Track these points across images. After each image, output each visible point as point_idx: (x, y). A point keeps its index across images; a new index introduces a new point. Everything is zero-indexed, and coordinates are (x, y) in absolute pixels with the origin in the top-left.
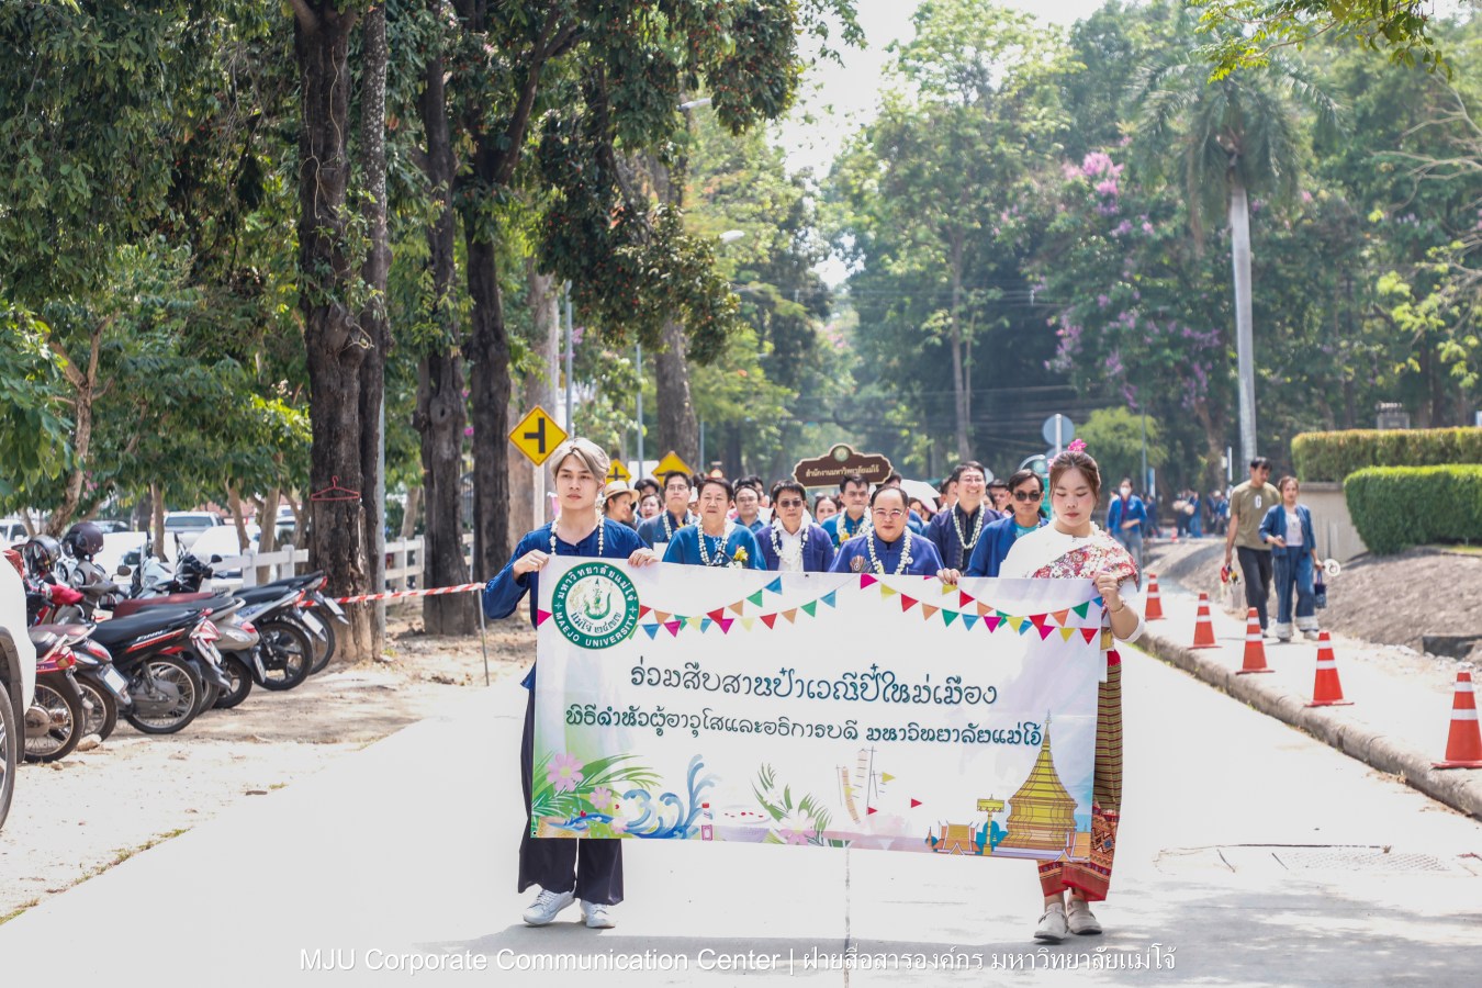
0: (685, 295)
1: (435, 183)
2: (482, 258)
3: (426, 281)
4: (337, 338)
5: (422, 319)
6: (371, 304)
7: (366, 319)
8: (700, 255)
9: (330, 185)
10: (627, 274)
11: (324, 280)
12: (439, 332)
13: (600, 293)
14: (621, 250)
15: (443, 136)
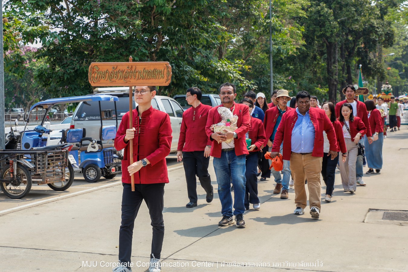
0: (379, 72)
1: (343, 60)
2: (349, 68)
3: (341, 72)
4: (332, 82)
5: (341, 77)
6: (336, 78)
7: (335, 80)
8: (381, 66)
9: (331, 64)
10: (370, 69)
11: (330, 76)
12: (343, 79)
13: (366, 72)
14: (369, 66)
15: (343, 52)
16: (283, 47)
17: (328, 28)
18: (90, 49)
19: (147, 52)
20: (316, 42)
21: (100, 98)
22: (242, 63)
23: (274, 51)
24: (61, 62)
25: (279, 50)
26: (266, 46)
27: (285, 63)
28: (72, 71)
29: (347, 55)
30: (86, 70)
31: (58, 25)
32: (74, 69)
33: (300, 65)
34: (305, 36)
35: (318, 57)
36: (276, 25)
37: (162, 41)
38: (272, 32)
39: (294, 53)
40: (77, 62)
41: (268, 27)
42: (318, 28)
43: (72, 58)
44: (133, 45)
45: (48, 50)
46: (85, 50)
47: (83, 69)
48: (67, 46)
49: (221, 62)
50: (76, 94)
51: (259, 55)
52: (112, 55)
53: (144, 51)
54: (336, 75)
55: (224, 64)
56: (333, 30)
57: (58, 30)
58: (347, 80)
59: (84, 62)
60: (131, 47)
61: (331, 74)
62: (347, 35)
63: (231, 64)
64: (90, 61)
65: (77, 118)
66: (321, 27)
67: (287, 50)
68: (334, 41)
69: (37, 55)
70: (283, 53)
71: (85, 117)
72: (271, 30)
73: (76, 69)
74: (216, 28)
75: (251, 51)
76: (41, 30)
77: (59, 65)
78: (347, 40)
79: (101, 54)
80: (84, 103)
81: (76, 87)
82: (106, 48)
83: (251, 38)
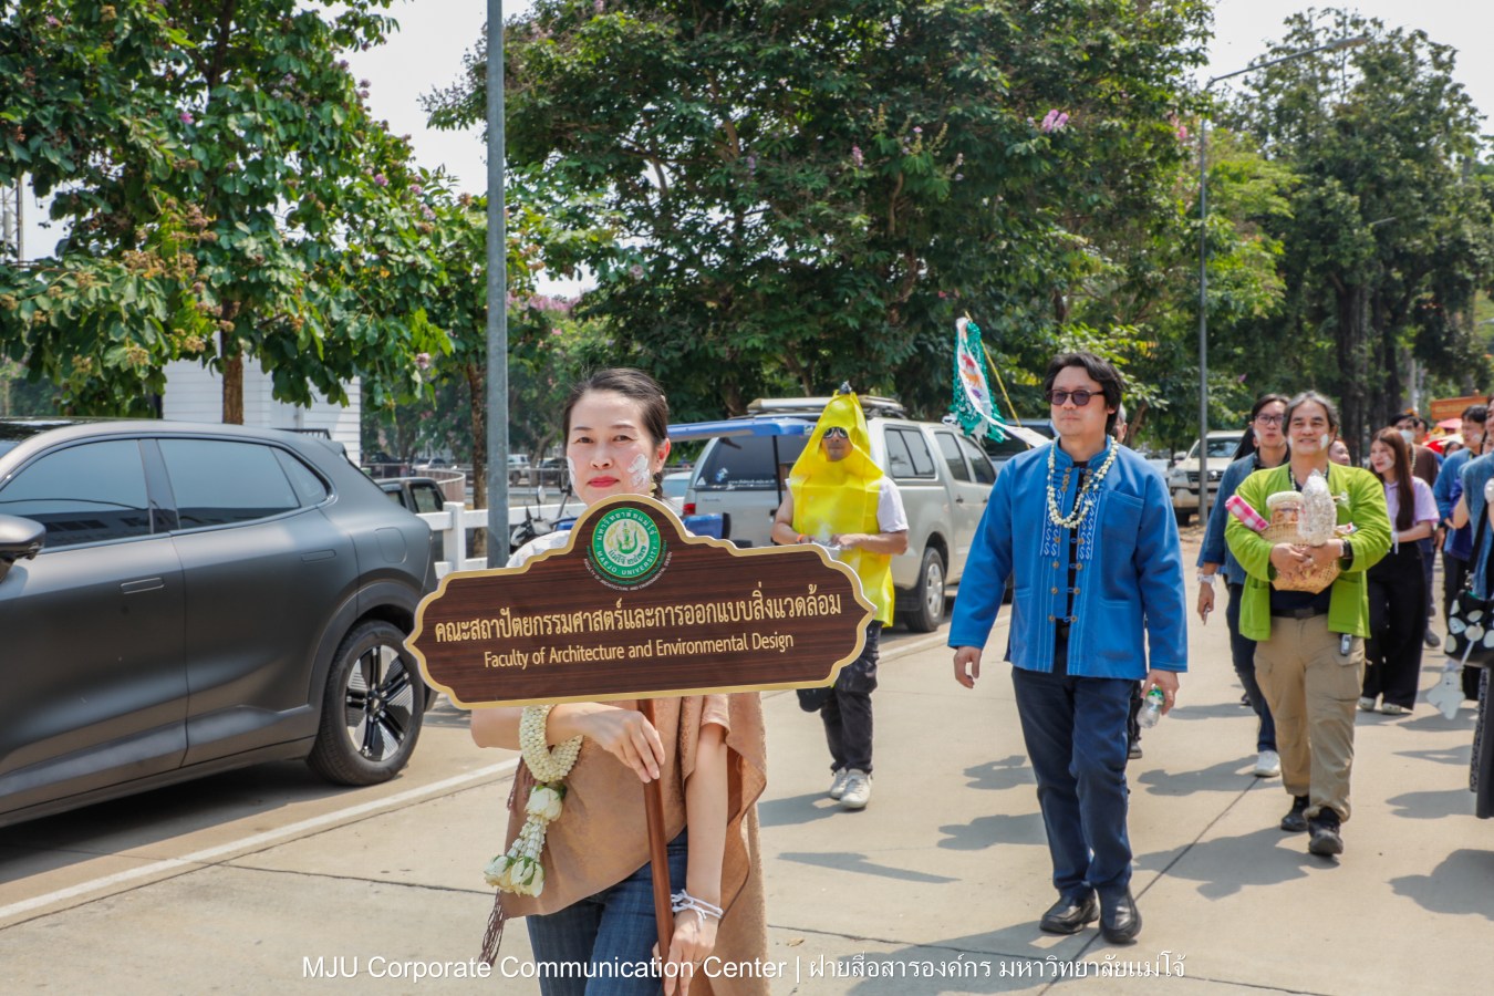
16: (1237, 294)
17: (1346, 247)
18: (721, 295)
19: (881, 304)
20: (1307, 284)
21: (776, 427)
22: (1130, 335)
23: (1209, 305)
24: (648, 330)
25: (1224, 303)
26: (1188, 291)
27: (1224, 340)
28: (677, 355)
29: (1389, 320)
30: (716, 354)
31: (639, 229)
32: (680, 348)
33: (1265, 346)
34: (1282, 267)
35: (1307, 325)
36: (1218, 235)
37: (915, 273)
38: (1207, 254)
39: (1267, 310)
40: (690, 329)
41: (1195, 241)
42: (1316, 247)
43: (676, 318)
44: (843, 285)
45: (612, 296)
46: (710, 298)
47: (705, 349)
48: (662, 286)
49: (1070, 333)
50: (686, 417)
51: (1168, 315)
52: (785, 312)
53: (874, 301)
54: (1361, 371)
55: (1078, 340)
56: (1358, 250)
57: (639, 243)
58: (1386, 388)
59: (710, 330)
60: (835, 290)
61: (1348, 370)
62: (1388, 265)
63: (1099, 339)
64: (726, 327)
65: (702, 482)
66: (1324, 242)
67: (1249, 302)
68: (1359, 282)
69: (583, 309)
70: (1236, 309)
71: (724, 482)
72: (1203, 248)
73: (686, 349)
74: (1056, 239)
75: (1147, 305)
76: (595, 239)
77: (640, 340)
78: (1388, 278)
79: (755, 307)
80: (723, 441)
81: (686, 398)
82: (770, 291)
83: (1147, 269)
